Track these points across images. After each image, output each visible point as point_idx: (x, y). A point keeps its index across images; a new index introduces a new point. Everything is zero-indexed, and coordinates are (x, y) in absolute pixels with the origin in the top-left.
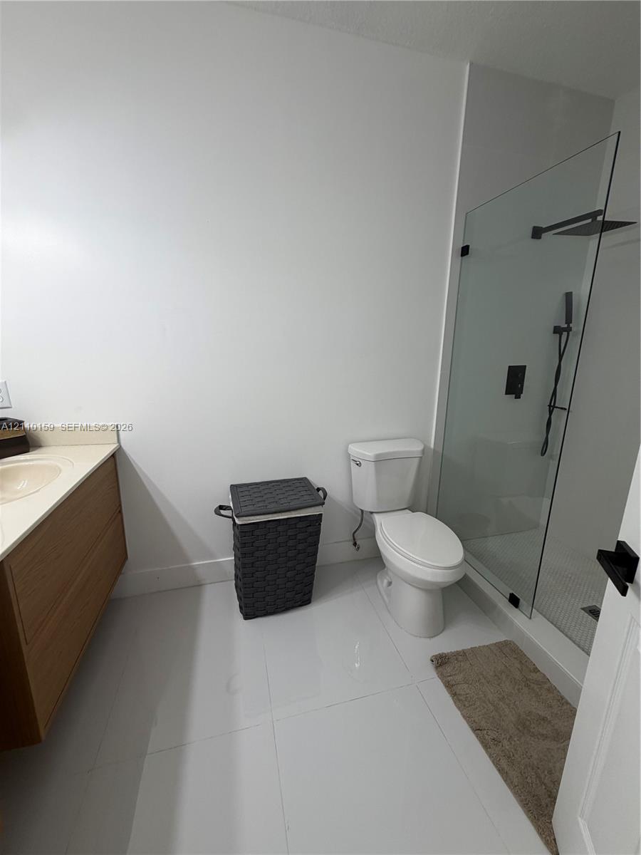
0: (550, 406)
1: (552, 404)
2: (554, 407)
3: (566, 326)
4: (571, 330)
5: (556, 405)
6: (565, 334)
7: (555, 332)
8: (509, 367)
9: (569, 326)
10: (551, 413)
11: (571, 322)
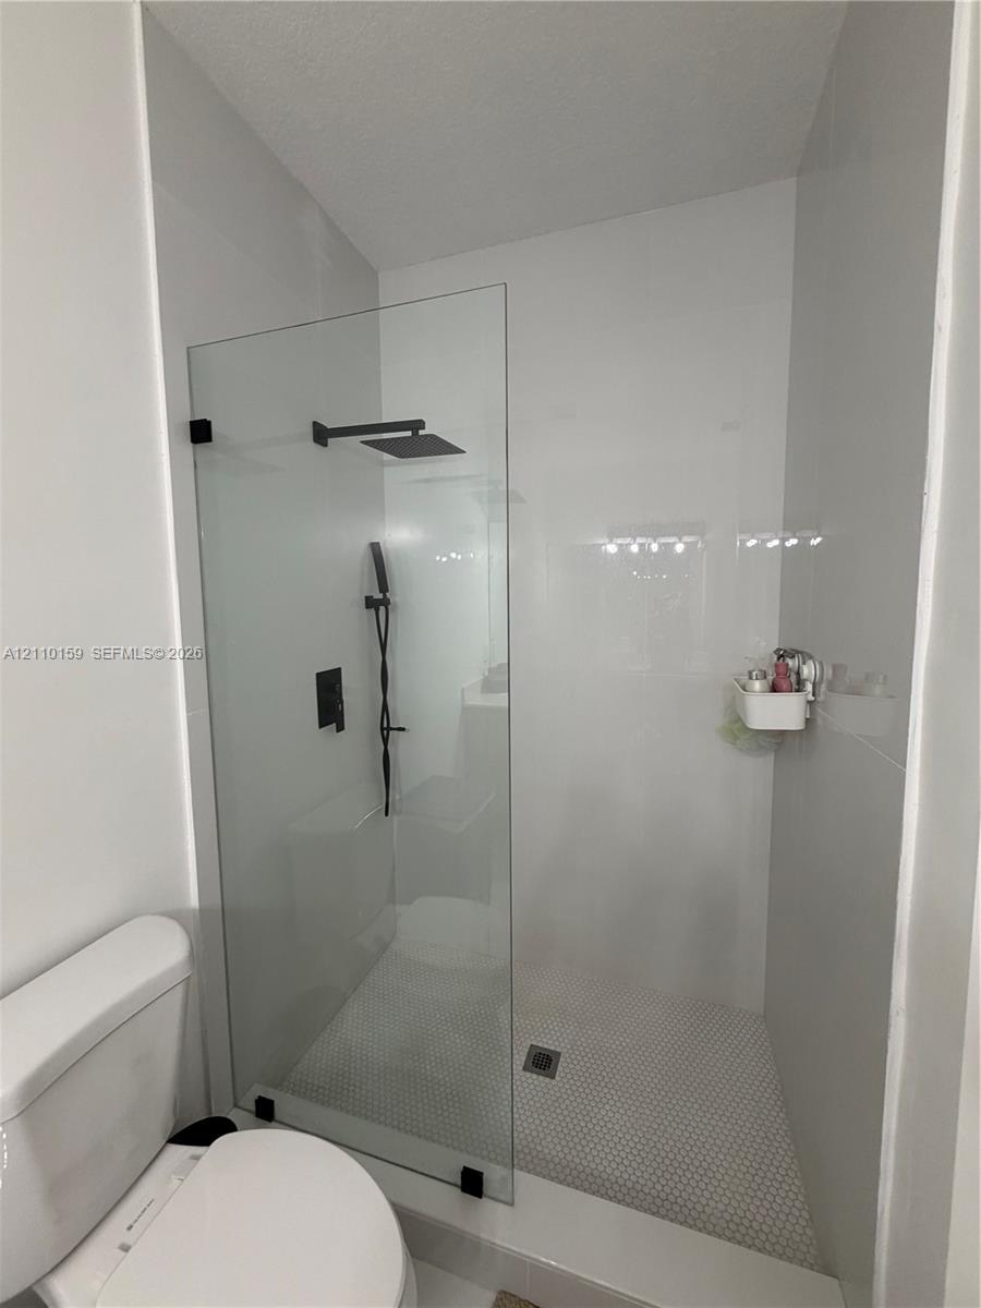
0: (382, 729)
1: (385, 725)
2: (389, 729)
3: (381, 596)
4: (389, 603)
5: (391, 726)
6: (382, 608)
7: (368, 606)
8: (318, 674)
9: (385, 596)
10: (385, 741)
11: (388, 591)
